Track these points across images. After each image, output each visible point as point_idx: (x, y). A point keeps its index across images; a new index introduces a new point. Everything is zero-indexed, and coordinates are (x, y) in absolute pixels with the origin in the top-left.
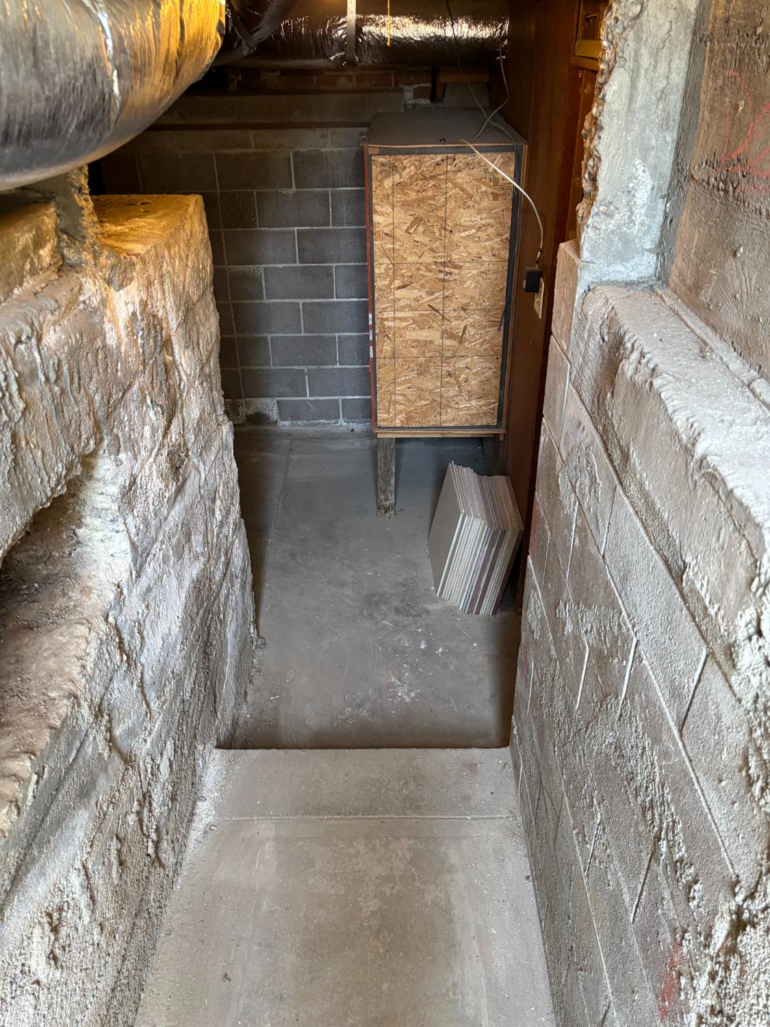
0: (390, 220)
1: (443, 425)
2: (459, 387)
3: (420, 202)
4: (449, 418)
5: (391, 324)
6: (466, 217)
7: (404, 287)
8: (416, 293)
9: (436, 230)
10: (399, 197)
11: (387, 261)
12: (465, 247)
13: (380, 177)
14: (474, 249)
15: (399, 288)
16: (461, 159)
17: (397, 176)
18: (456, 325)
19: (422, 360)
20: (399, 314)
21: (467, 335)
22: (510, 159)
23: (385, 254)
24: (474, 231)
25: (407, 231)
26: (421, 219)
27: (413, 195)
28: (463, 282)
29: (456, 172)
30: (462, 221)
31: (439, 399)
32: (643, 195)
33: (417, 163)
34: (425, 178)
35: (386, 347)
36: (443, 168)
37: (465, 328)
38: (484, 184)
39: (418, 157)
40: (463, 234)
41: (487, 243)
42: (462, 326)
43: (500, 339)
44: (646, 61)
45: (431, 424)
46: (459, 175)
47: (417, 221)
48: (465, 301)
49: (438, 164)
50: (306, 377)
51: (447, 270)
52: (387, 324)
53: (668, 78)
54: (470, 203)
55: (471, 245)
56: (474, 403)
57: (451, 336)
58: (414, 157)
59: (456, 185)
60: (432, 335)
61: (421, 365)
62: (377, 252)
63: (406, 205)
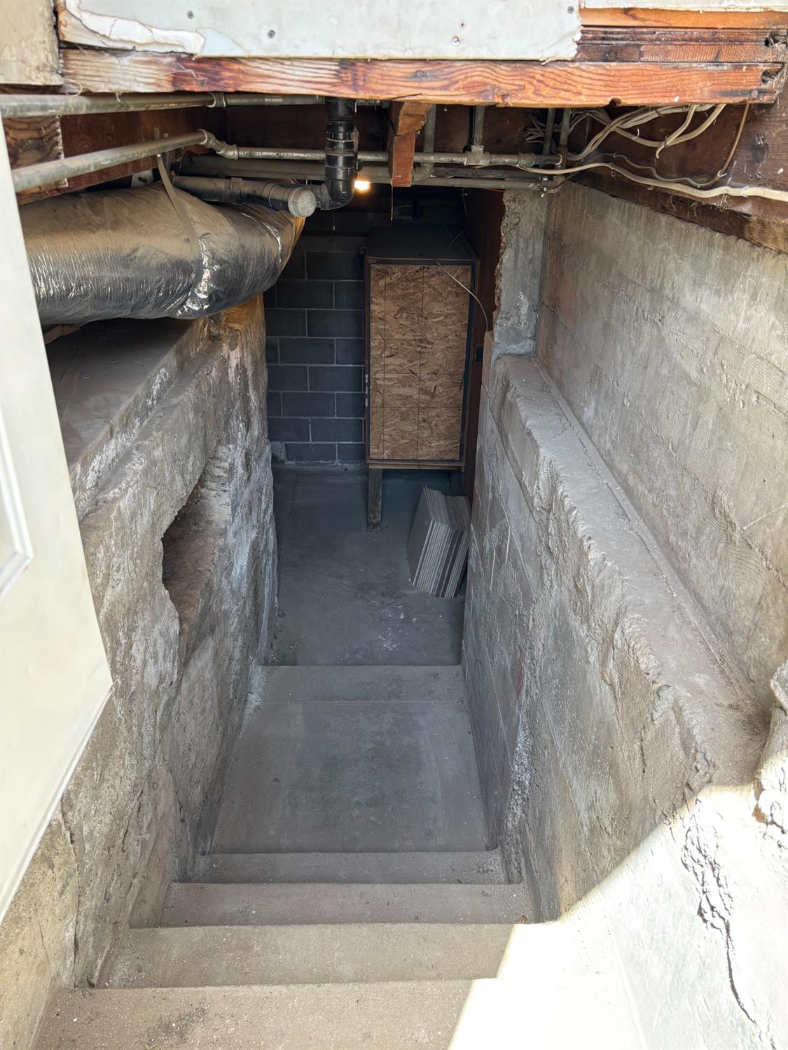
0: (383, 309)
1: (419, 458)
2: (432, 430)
3: (404, 296)
4: (424, 453)
5: (382, 382)
6: (437, 308)
7: (391, 356)
8: (399, 361)
9: (415, 317)
10: (389, 293)
11: (380, 337)
12: (436, 329)
13: (376, 279)
14: (442, 330)
15: (388, 357)
16: (433, 269)
17: (389, 278)
18: (430, 385)
19: (404, 409)
20: (387, 376)
21: (437, 393)
22: (467, 270)
23: (378, 332)
24: (442, 318)
25: (395, 317)
26: (405, 309)
27: (400, 292)
28: (434, 354)
29: (429, 277)
30: (434, 311)
31: (416, 439)
32: (524, 310)
33: (402, 270)
34: (408, 281)
35: (377, 399)
36: (421, 274)
37: (436, 387)
38: (450, 286)
39: (403, 266)
40: (434, 320)
41: (452, 327)
42: (433, 386)
43: (461, 396)
44: (522, 245)
45: (410, 458)
46: (433, 279)
47: (402, 310)
48: (435, 368)
49: (417, 271)
50: (310, 426)
51: (423, 345)
52: (378, 382)
53: (533, 253)
54: (440, 299)
55: (441, 328)
56: (442, 442)
57: (426, 393)
58: (400, 266)
59: (430, 286)
60: (412, 391)
61: (403, 413)
62: (373, 331)
63: (394, 298)
